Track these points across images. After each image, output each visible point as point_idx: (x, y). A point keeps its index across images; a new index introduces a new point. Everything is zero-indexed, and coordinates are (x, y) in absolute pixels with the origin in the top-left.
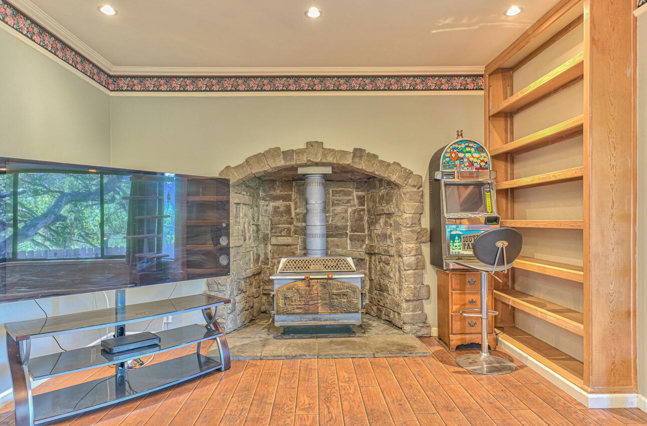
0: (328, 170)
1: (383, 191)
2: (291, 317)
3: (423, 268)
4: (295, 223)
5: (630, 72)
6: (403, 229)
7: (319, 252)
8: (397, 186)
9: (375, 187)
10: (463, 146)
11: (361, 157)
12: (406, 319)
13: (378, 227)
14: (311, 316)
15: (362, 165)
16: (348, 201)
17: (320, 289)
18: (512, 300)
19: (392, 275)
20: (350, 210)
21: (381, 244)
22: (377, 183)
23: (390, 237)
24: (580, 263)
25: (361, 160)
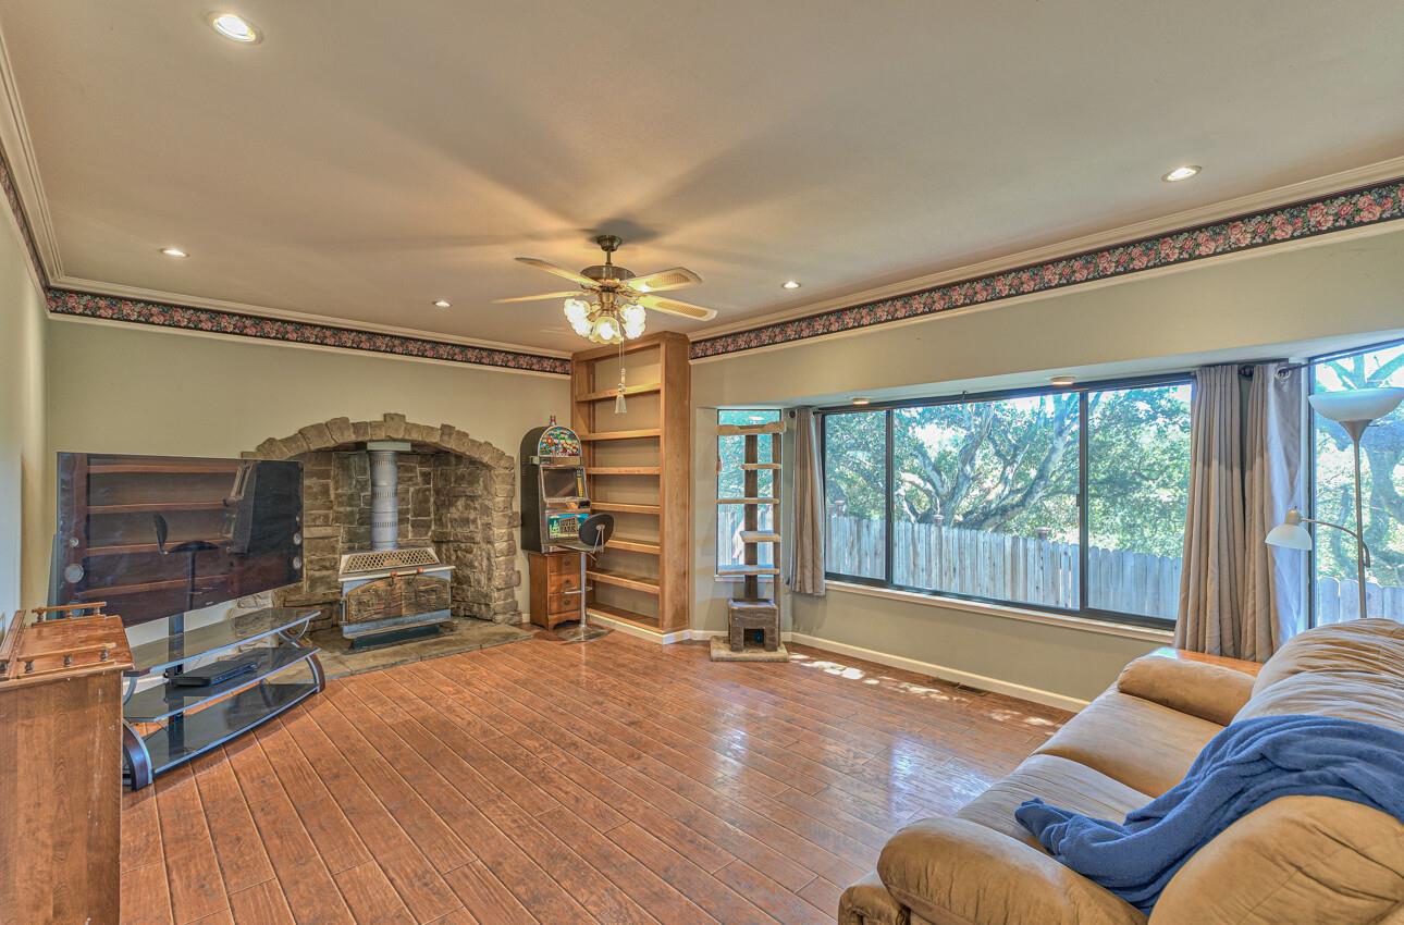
0: (407, 447)
1: (462, 470)
2: (366, 626)
3: (515, 553)
4: (335, 508)
5: (687, 402)
6: (495, 514)
7: (390, 544)
8: (488, 467)
9: (448, 464)
10: (558, 432)
11: (450, 435)
12: (498, 609)
13: (453, 510)
14: (391, 621)
15: (451, 444)
16: (410, 479)
17: (403, 587)
18: (599, 577)
19: (476, 564)
20: (412, 489)
21: (459, 530)
22: (453, 460)
23: (474, 521)
24: (657, 540)
25: (450, 438)
